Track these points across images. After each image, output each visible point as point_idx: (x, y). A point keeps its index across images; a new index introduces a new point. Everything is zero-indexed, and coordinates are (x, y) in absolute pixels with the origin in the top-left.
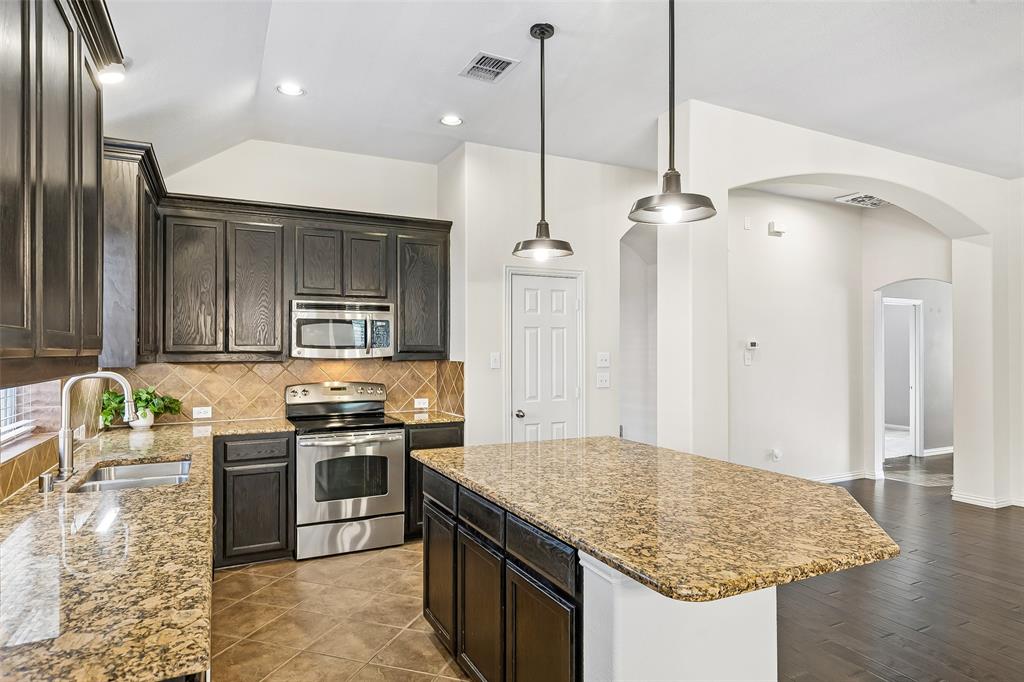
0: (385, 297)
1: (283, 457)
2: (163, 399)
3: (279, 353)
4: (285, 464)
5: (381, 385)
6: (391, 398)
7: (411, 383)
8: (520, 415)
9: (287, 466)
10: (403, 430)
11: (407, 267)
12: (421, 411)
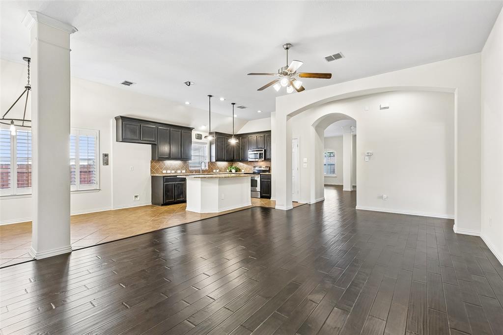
10: (260, 175)
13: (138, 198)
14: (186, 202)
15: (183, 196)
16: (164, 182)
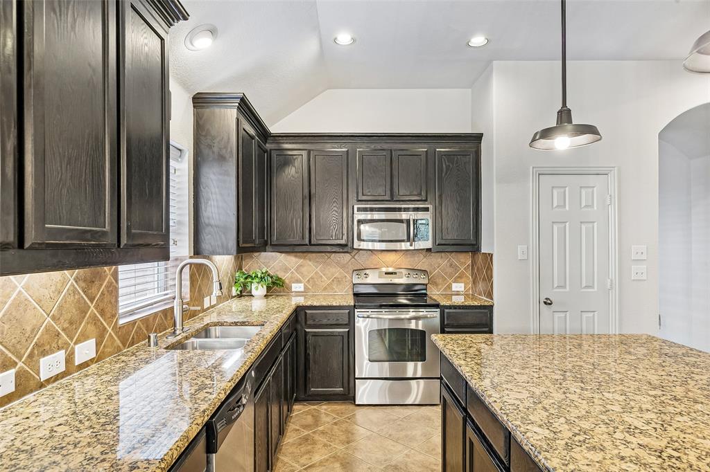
0: (426, 200)
1: (346, 324)
2: (272, 277)
3: (346, 245)
4: (347, 330)
5: (425, 272)
6: (432, 281)
7: (450, 270)
8: (548, 303)
9: (348, 331)
10: (438, 310)
11: (443, 175)
12: (458, 294)
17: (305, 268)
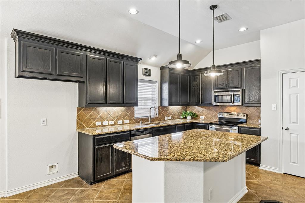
8: (287, 129)
13: (55, 170)
14: (132, 171)
15: (125, 164)
16: (94, 146)
17: (204, 111)
